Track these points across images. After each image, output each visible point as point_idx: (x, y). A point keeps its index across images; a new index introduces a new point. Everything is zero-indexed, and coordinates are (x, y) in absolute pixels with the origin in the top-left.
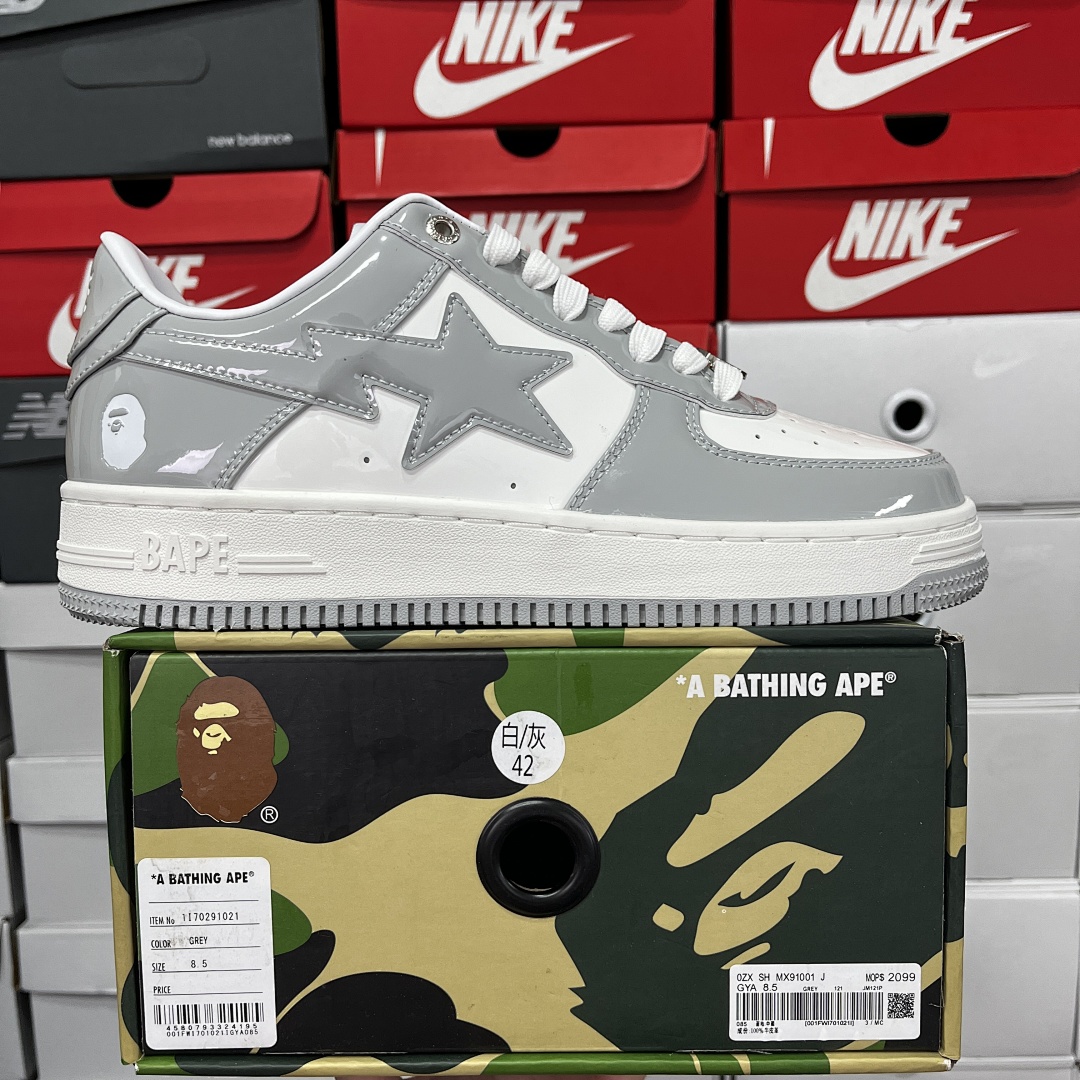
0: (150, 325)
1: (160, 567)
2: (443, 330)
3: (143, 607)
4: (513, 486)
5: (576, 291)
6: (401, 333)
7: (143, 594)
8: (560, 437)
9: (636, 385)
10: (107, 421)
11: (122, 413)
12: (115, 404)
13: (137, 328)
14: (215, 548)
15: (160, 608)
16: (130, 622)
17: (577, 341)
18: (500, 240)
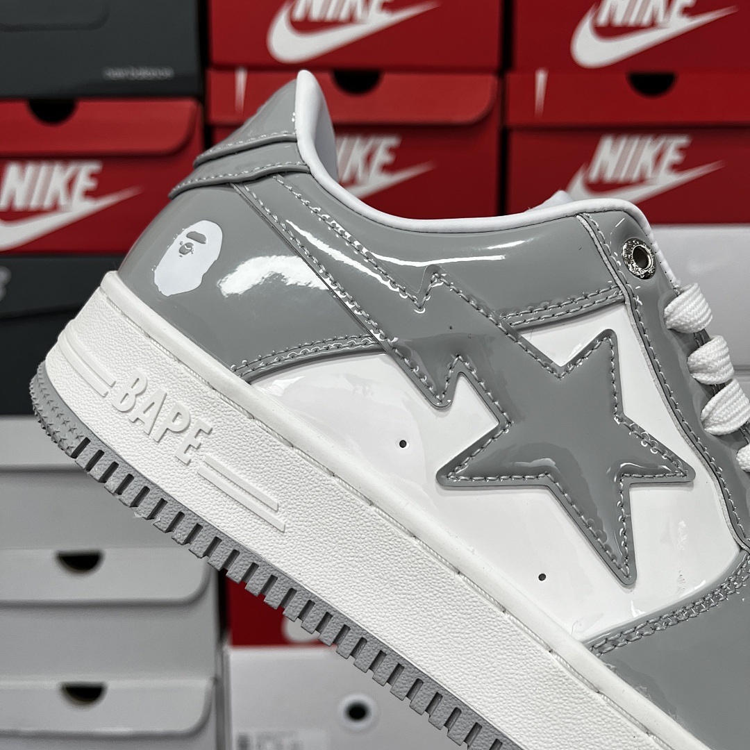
0: (284, 172)
1: (129, 414)
2: (574, 362)
3: (87, 441)
4: (542, 577)
5: (740, 407)
6: (527, 336)
7: (95, 428)
8: (630, 557)
9: (741, 549)
10: (182, 238)
11: (200, 239)
12: (202, 227)
13: (269, 167)
14: (192, 431)
15: (100, 453)
16: (65, 447)
17: (707, 460)
18: (693, 304)
